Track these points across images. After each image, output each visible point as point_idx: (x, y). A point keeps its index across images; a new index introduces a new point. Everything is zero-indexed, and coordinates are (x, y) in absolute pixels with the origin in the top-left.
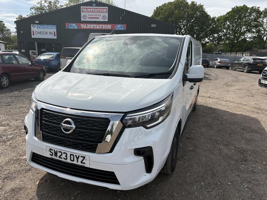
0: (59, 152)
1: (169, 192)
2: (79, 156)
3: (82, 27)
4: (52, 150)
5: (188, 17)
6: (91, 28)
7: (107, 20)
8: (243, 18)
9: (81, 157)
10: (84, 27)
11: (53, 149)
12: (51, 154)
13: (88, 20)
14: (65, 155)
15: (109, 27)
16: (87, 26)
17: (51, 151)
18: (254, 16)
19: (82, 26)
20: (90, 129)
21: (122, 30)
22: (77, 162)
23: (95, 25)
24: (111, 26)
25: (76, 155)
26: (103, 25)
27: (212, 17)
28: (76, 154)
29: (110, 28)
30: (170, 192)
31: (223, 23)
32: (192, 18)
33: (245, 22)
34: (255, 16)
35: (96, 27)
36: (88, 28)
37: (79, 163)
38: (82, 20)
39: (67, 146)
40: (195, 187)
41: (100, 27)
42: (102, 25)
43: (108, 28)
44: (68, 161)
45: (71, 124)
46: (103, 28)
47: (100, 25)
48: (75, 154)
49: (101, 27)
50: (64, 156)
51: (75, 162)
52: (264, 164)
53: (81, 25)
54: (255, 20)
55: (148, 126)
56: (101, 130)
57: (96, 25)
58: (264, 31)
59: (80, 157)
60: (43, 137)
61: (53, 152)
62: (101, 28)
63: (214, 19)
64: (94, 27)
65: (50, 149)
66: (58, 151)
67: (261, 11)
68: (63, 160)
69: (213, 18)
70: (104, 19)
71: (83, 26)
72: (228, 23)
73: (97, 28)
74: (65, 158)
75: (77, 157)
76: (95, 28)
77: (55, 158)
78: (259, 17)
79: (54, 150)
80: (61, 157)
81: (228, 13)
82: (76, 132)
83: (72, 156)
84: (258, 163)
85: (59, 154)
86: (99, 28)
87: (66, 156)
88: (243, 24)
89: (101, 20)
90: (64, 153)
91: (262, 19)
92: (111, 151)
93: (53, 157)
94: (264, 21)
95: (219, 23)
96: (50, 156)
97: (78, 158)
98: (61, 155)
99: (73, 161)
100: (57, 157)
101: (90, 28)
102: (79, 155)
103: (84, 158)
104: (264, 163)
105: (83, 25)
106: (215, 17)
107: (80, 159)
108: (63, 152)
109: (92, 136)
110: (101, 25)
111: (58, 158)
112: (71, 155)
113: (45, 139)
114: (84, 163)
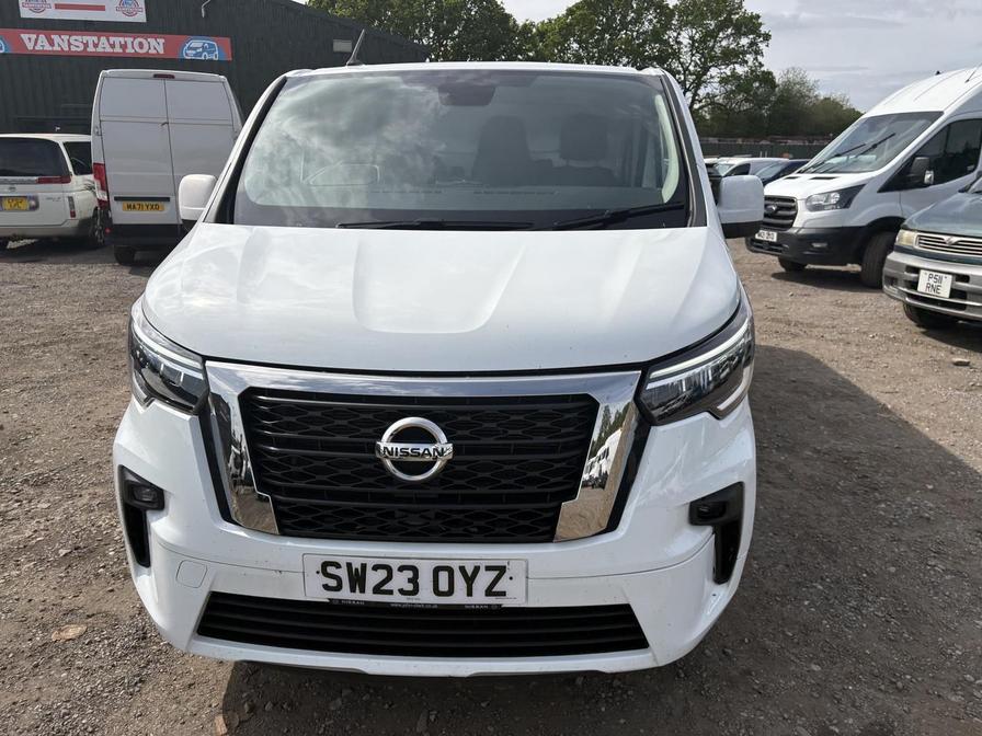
0: (376, 568)
1: (744, 641)
2: (477, 569)
3: (30, 46)
4: (338, 566)
5: (440, 18)
6: (73, 49)
7: (141, 17)
8: (620, 31)
9: (488, 568)
10: (38, 48)
11: (343, 562)
12: (333, 583)
13: (51, 14)
14: (409, 574)
15: (155, 46)
16: (52, 44)
17: (331, 570)
18: (651, 21)
19: (27, 42)
20: (519, 450)
21: (211, 61)
22: (470, 593)
23: (91, 39)
24: (161, 41)
25: (462, 569)
26: (129, 40)
27: (520, 23)
28: (462, 563)
29: (161, 52)
30: (746, 640)
31: (559, 44)
32: (453, 23)
33: (628, 41)
34: (655, 21)
35: (96, 46)
36: (56, 48)
37: (480, 598)
38: (25, 13)
39: (420, 534)
40: (806, 603)
41: (113, 46)
42: (122, 39)
43: (152, 51)
44: (426, 596)
45: (432, 439)
46: (130, 50)
47: (112, 39)
48: (455, 565)
49: (117, 45)
50: (400, 580)
51: (459, 597)
52: (931, 490)
53: (25, 37)
54: (656, 36)
55: (722, 407)
56: (566, 447)
57: (95, 39)
58: (684, 74)
59: (482, 569)
60: (280, 516)
61: (343, 573)
62: (118, 50)
63: (527, 28)
64: (86, 45)
65: (325, 565)
66: (371, 563)
67: (671, 6)
68: (397, 598)
69: (525, 25)
70: (129, 14)
71: (34, 42)
72: (575, 46)
73: (99, 49)
74: (410, 587)
75: (470, 572)
76: (91, 49)
77: (357, 596)
78: (666, 27)
79: (349, 565)
80: (386, 587)
81: (570, 11)
82: (458, 468)
83: (444, 576)
84: (915, 490)
85: (373, 578)
86: (109, 50)
87: (414, 580)
88: (620, 48)
89: (112, 15)
90: (402, 569)
91: (675, 34)
92: (613, 523)
93: (345, 594)
94: (681, 39)
95: (546, 46)
96: (323, 596)
97: (470, 580)
98: (389, 578)
99: (450, 592)
100: (363, 591)
101: (66, 49)
102: (477, 563)
103: (502, 570)
104: (930, 487)
105: (34, 37)
106: (532, 24)
107: (483, 580)
108: (395, 565)
109: (530, 474)
110: (118, 40)
111: (369, 596)
112: (437, 570)
113: (293, 523)
114: (503, 594)
